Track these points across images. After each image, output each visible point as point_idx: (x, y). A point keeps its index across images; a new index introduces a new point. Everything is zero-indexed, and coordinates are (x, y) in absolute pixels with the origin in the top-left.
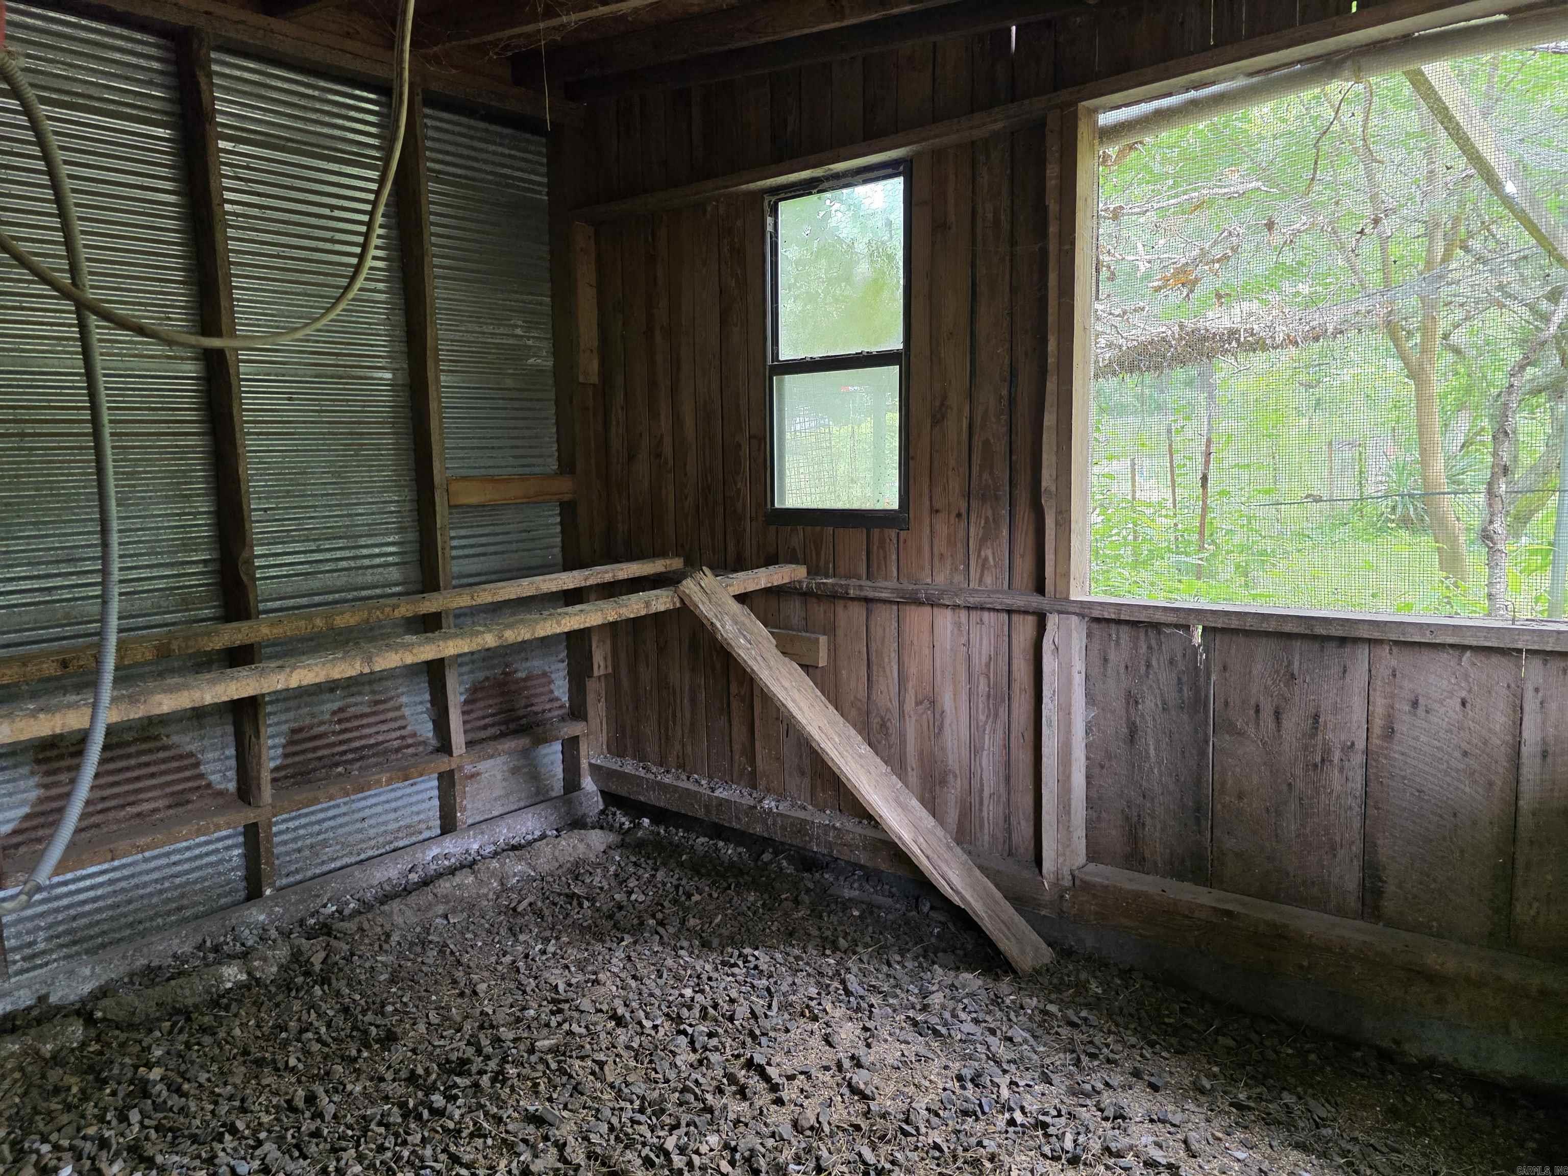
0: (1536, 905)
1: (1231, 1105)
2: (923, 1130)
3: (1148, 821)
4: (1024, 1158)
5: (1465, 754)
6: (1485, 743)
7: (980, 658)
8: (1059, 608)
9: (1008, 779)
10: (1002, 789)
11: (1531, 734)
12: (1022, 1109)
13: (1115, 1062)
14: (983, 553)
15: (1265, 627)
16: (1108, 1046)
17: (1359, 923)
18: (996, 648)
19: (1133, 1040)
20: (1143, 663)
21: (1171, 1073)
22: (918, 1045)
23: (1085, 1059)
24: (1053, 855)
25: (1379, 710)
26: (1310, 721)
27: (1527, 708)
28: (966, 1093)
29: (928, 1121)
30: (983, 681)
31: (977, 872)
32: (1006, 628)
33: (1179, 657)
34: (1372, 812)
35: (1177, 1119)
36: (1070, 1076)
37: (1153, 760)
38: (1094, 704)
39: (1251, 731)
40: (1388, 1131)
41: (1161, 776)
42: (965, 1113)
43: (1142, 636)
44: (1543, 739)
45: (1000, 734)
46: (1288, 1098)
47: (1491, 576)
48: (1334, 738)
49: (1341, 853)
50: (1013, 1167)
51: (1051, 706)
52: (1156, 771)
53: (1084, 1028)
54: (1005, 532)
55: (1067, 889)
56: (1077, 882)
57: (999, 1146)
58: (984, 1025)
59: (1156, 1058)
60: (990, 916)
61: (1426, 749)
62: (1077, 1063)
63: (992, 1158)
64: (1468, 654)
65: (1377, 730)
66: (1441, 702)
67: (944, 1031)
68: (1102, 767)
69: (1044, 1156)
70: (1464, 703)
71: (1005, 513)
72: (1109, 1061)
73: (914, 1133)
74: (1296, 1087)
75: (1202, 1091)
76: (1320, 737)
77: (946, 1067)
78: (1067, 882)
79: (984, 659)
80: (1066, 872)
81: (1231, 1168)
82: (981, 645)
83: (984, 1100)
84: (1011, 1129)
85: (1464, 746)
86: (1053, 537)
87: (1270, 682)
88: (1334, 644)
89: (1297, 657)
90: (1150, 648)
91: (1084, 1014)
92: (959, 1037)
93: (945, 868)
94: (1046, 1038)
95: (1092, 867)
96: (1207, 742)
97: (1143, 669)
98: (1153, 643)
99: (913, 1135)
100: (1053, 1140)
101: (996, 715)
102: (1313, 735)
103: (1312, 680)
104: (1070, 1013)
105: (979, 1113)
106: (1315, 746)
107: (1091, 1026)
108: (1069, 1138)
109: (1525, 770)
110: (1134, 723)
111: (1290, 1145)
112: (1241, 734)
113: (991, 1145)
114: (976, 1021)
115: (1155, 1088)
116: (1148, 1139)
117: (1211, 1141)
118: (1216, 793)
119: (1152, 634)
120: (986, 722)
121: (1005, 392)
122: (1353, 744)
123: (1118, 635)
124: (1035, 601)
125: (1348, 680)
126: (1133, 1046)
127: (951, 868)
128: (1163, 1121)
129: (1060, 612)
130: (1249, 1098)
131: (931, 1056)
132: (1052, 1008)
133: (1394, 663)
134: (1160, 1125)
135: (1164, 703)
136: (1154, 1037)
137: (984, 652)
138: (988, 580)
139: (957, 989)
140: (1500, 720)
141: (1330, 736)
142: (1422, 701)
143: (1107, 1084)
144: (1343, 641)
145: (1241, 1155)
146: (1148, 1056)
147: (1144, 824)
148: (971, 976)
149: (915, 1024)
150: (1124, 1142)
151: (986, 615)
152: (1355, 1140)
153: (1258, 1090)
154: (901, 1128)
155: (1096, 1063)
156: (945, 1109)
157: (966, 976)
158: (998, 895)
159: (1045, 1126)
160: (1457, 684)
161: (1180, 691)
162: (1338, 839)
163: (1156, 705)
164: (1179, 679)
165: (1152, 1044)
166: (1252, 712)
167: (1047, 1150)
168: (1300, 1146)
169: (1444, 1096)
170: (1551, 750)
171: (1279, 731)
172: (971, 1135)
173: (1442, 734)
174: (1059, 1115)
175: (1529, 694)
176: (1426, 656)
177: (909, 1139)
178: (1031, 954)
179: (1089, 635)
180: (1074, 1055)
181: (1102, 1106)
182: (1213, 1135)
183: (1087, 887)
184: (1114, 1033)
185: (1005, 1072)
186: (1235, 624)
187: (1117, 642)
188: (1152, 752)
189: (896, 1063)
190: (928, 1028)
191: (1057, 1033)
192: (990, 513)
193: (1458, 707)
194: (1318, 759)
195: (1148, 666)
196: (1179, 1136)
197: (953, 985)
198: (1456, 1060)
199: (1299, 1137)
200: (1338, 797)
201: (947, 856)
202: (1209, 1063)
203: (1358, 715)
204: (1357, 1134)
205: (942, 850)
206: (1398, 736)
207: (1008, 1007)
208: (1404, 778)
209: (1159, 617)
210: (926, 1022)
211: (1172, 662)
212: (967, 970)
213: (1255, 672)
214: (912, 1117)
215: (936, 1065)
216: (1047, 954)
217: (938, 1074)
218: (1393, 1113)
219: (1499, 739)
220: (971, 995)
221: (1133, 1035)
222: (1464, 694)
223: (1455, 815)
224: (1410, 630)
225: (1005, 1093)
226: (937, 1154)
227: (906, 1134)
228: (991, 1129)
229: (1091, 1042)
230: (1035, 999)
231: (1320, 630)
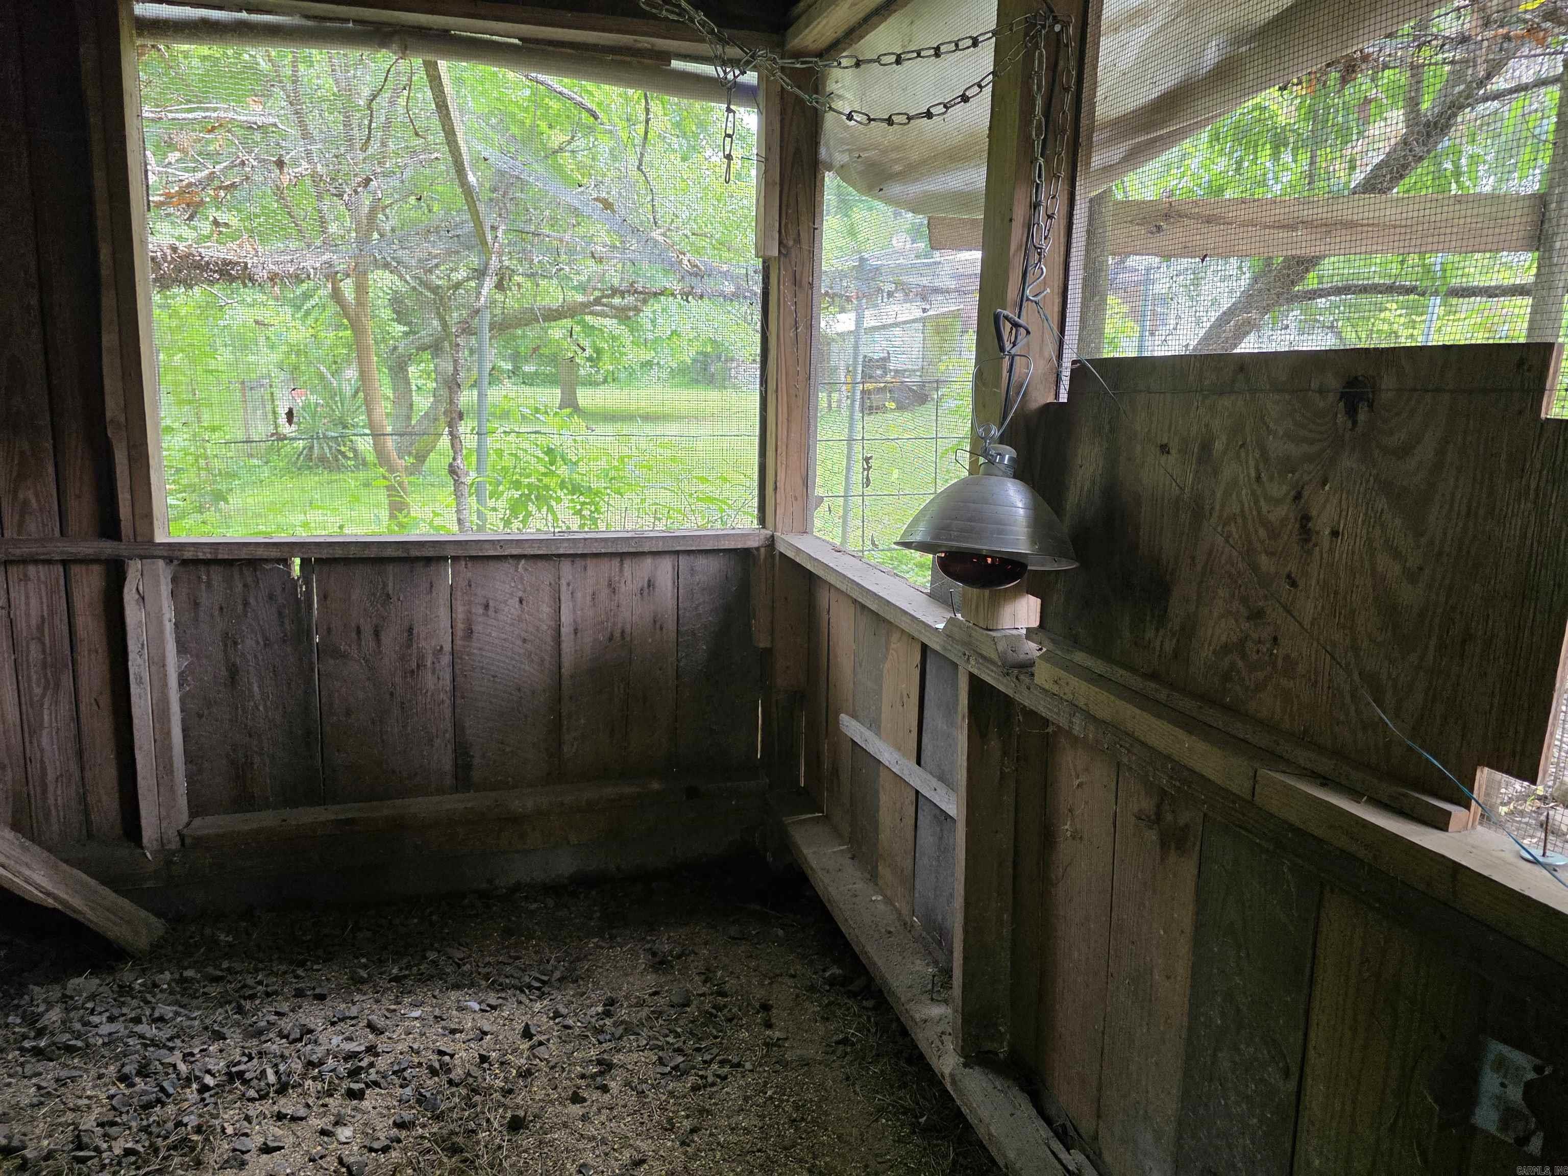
0: (575, 744)
1: (390, 981)
2: (105, 1146)
3: (257, 759)
4: (232, 1112)
5: (524, 641)
6: (538, 629)
7: (28, 622)
8: (142, 552)
9: (80, 753)
10: (74, 767)
11: (566, 617)
12: (208, 1072)
13: (276, 993)
14: (21, 496)
15: (367, 553)
16: (260, 983)
17: (456, 796)
18: (51, 607)
19: (283, 968)
20: (240, 601)
21: (328, 980)
22: (50, 1072)
23: (248, 1005)
24: (154, 820)
25: (460, 615)
26: (406, 634)
27: (562, 598)
28: (137, 1088)
29: (105, 1135)
30: (34, 648)
31: (65, 866)
32: (62, 582)
33: (278, 591)
34: (459, 701)
35: (354, 1011)
36: (238, 1024)
37: (258, 696)
38: (185, 653)
39: (354, 653)
40: (507, 947)
41: (267, 712)
42: (147, 1107)
43: (237, 576)
44: (574, 621)
45: (65, 708)
46: (432, 955)
47: (458, 504)
48: (427, 646)
49: (437, 742)
50: (226, 1125)
51: (139, 661)
52: (261, 708)
53: (229, 978)
54: (51, 470)
55: (173, 853)
56: (188, 841)
57: (200, 1116)
58: (122, 1019)
59: (310, 973)
60: (92, 909)
61: (496, 641)
62: (240, 1010)
63: (198, 1130)
64: (523, 562)
65: (459, 634)
66: (505, 602)
67: (79, 1044)
68: (200, 716)
69: (252, 1100)
70: (521, 601)
71: (48, 445)
72: (268, 995)
73: (93, 1154)
74: (432, 945)
75: (363, 981)
76: (415, 646)
77: (100, 1077)
78: (175, 845)
79: (34, 622)
80: (172, 834)
81: (414, 1027)
82: (27, 604)
83: (165, 1084)
84: (207, 1095)
85: (523, 634)
86: (127, 473)
87: (368, 605)
88: (421, 564)
89: (391, 578)
90: (245, 586)
91: (225, 965)
92: (100, 1041)
93: (27, 872)
94: (195, 1003)
95: (197, 822)
96: (313, 670)
97: (240, 608)
98: (249, 580)
99: (91, 1158)
100: (255, 1083)
101: (57, 685)
102: (409, 646)
103: (405, 597)
104: (210, 970)
105: (164, 1098)
106: (410, 655)
107: (236, 973)
108: (270, 1072)
109: (564, 646)
110: (234, 665)
111: (447, 989)
112: (344, 656)
113: (192, 1120)
114: (111, 1019)
115: (321, 998)
116: (336, 1040)
117: (388, 1015)
118: (324, 717)
119: (247, 572)
120: (44, 695)
121: (34, 302)
122: (442, 647)
123: (208, 576)
124: (108, 548)
125: (434, 594)
126: (285, 973)
127: (34, 870)
128: (343, 1019)
129: (142, 558)
130: (401, 969)
131: (75, 1073)
132: (189, 973)
133: (469, 574)
134: (342, 1024)
135: (266, 639)
136: (301, 957)
137: (33, 613)
138: (32, 527)
139: (72, 998)
140: (546, 610)
141: (423, 644)
142: (491, 604)
143: (277, 1013)
144: (428, 560)
145: (417, 1013)
146: (303, 974)
147: (252, 764)
148: (82, 979)
149: (38, 1052)
150: (320, 1051)
151: (32, 570)
152: (488, 964)
153: (405, 961)
154: (75, 1158)
155: (257, 1002)
156: (121, 1113)
157: (75, 982)
158: (93, 882)
159: (241, 1074)
160: (516, 587)
161: (282, 624)
162: (434, 731)
163: (258, 643)
164: (280, 614)
165: (302, 964)
166: (354, 635)
167: (252, 1093)
168: (457, 987)
169: (534, 906)
170: (580, 627)
171: (379, 647)
172: (165, 1122)
173: (508, 628)
174: (251, 1058)
175: (564, 588)
176: (492, 564)
177: (89, 1163)
178: (144, 932)
179: (174, 580)
180: (234, 1005)
181: (286, 1032)
182: (388, 1010)
183: (199, 841)
184: (262, 969)
185: (171, 1049)
186: (339, 553)
187: (209, 585)
188: (256, 688)
189: (35, 1100)
190: (59, 1048)
191: (205, 994)
192: (26, 446)
193: (517, 605)
194: (414, 665)
195: (246, 604)
196: (361, 1024)
197: (64, 996)
198: (533, 879)
199: (452, 979)
200: (432, 695)
201: (26, 858)
202: (357, 958)
203: (445, 623)
204: (487, 959)
205: (17, 852)
206: (475, 635)
207: (139, 992)
208: (482, 668)
209: (261, 553)
210: (54, 1044)
211: (271, 597)
212: (72, 976)
213: (354, 597)
214: (85, 1139)
215: (87, 1082)
216: (158, 926)
217: (94, 1087)
218: (508, 932)
219: (545, 626)
220: (92, 997)
221: (281, 963)
222: (520, 594)
223: (519, 690)
224: (487, 546)
225: (183, 1068)
226: (133, 1159)
227: (83, 1160)
228: (185, 1105)
229: (244, 986)
230: (167, 973)
231: (414, 553)
